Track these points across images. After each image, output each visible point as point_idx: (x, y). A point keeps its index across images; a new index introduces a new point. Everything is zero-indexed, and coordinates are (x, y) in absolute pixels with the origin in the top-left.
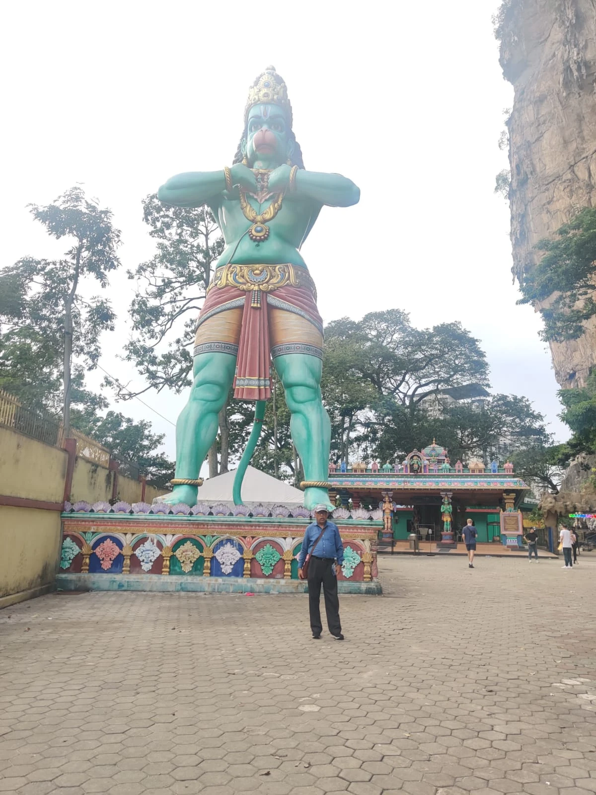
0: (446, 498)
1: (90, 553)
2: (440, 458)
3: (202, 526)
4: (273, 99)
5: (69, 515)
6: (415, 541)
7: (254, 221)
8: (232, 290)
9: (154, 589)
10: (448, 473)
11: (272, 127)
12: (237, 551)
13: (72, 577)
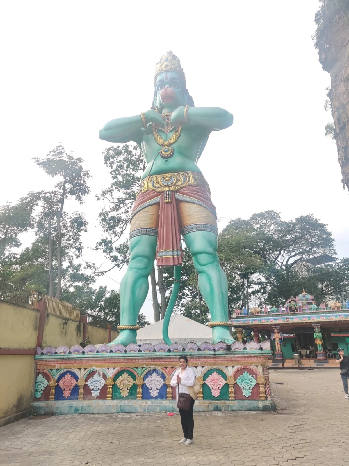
0: (317, 328)
1: (55, 385)
2: (309, 301)
3: (134, 360)
4: (171, 68)
5: (40, 357)
6: (298, 359)
7: (163, 145)
8: (152, 193)
9: (101, 412)
10: (316, 311)
11: (172, 86)
12: (161, 379)
13: (42, 404)
